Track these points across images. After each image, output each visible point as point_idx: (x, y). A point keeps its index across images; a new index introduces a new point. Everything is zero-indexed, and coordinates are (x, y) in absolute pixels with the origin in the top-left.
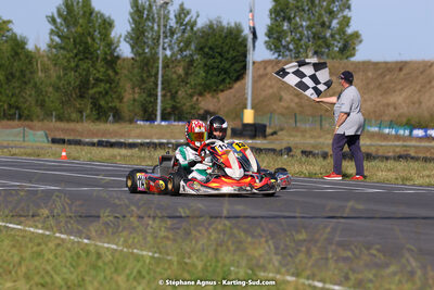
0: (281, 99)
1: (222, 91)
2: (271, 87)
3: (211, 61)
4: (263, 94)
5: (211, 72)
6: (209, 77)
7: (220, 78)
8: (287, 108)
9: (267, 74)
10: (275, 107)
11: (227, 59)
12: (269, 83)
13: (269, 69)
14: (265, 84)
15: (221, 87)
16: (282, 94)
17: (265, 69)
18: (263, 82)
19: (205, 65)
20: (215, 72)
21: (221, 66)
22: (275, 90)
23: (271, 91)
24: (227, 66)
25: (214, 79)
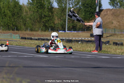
0: (112, 23)
1: (91, 20)
2: (109, 19)
3: (87, 9)
4: (106, 21)
5: (87, 13)
6: (86, 15)
7: (91, 15)
8: (115, 26)
9: (107, 14)
10: (110, 26)
11: (93, 8)
12: (108, 17)
13: (109, 12)
14: (107, 18)
15: (91, 19)
16: (113, 21)
17: (107, 12)
18: (106, 17)
19: (85, 11)
20: (89, 13)
21: (91, 11)
22: (111, 20)
23: (109, 20)
24: (93, 11)
25: (88, 15)
